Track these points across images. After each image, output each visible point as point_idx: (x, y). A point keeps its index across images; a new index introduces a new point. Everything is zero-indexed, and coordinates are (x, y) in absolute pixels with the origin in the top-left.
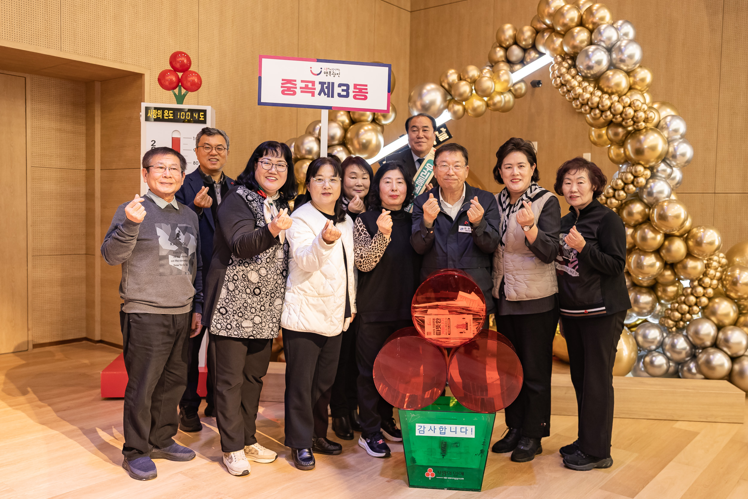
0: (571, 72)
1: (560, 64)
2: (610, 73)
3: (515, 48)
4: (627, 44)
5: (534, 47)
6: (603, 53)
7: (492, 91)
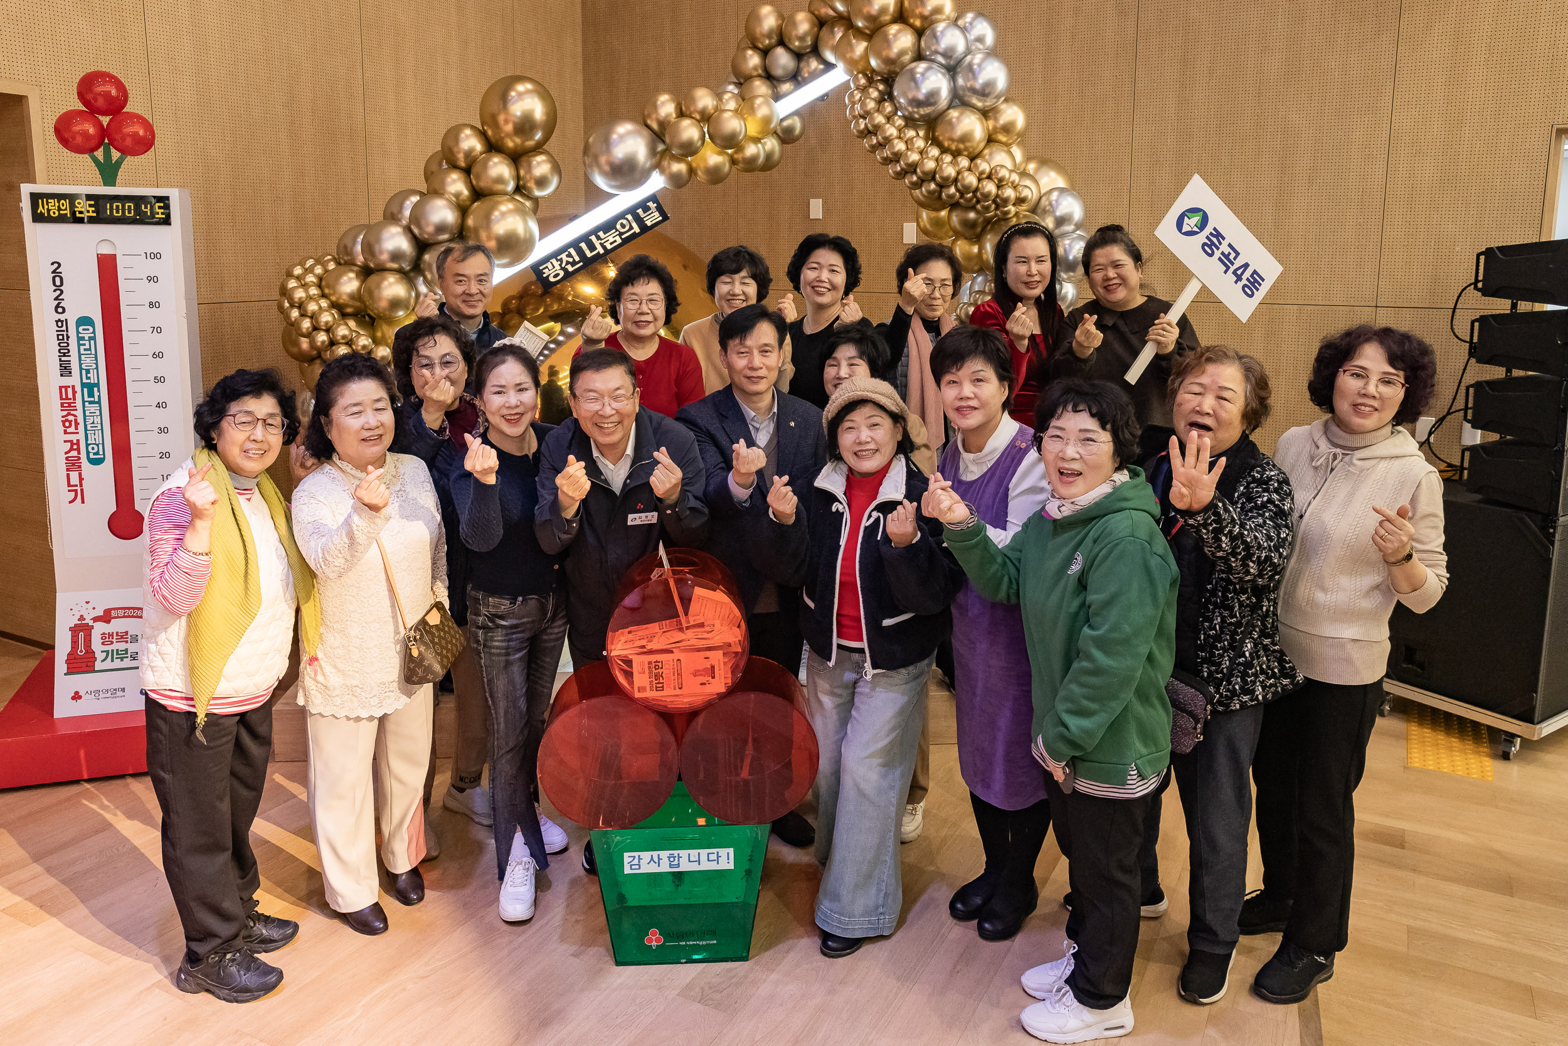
0: (884, 107)
1: (864, 90)
2: (954, 114)
3: (780, 51)
4: (983, 60)
5: (815, 51)
6: (940, 75)
7: (741, 137)
